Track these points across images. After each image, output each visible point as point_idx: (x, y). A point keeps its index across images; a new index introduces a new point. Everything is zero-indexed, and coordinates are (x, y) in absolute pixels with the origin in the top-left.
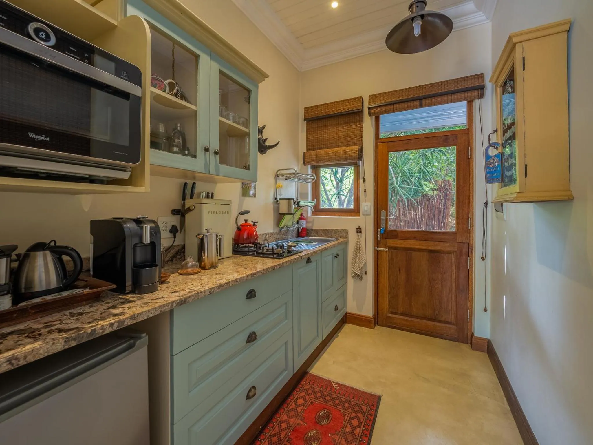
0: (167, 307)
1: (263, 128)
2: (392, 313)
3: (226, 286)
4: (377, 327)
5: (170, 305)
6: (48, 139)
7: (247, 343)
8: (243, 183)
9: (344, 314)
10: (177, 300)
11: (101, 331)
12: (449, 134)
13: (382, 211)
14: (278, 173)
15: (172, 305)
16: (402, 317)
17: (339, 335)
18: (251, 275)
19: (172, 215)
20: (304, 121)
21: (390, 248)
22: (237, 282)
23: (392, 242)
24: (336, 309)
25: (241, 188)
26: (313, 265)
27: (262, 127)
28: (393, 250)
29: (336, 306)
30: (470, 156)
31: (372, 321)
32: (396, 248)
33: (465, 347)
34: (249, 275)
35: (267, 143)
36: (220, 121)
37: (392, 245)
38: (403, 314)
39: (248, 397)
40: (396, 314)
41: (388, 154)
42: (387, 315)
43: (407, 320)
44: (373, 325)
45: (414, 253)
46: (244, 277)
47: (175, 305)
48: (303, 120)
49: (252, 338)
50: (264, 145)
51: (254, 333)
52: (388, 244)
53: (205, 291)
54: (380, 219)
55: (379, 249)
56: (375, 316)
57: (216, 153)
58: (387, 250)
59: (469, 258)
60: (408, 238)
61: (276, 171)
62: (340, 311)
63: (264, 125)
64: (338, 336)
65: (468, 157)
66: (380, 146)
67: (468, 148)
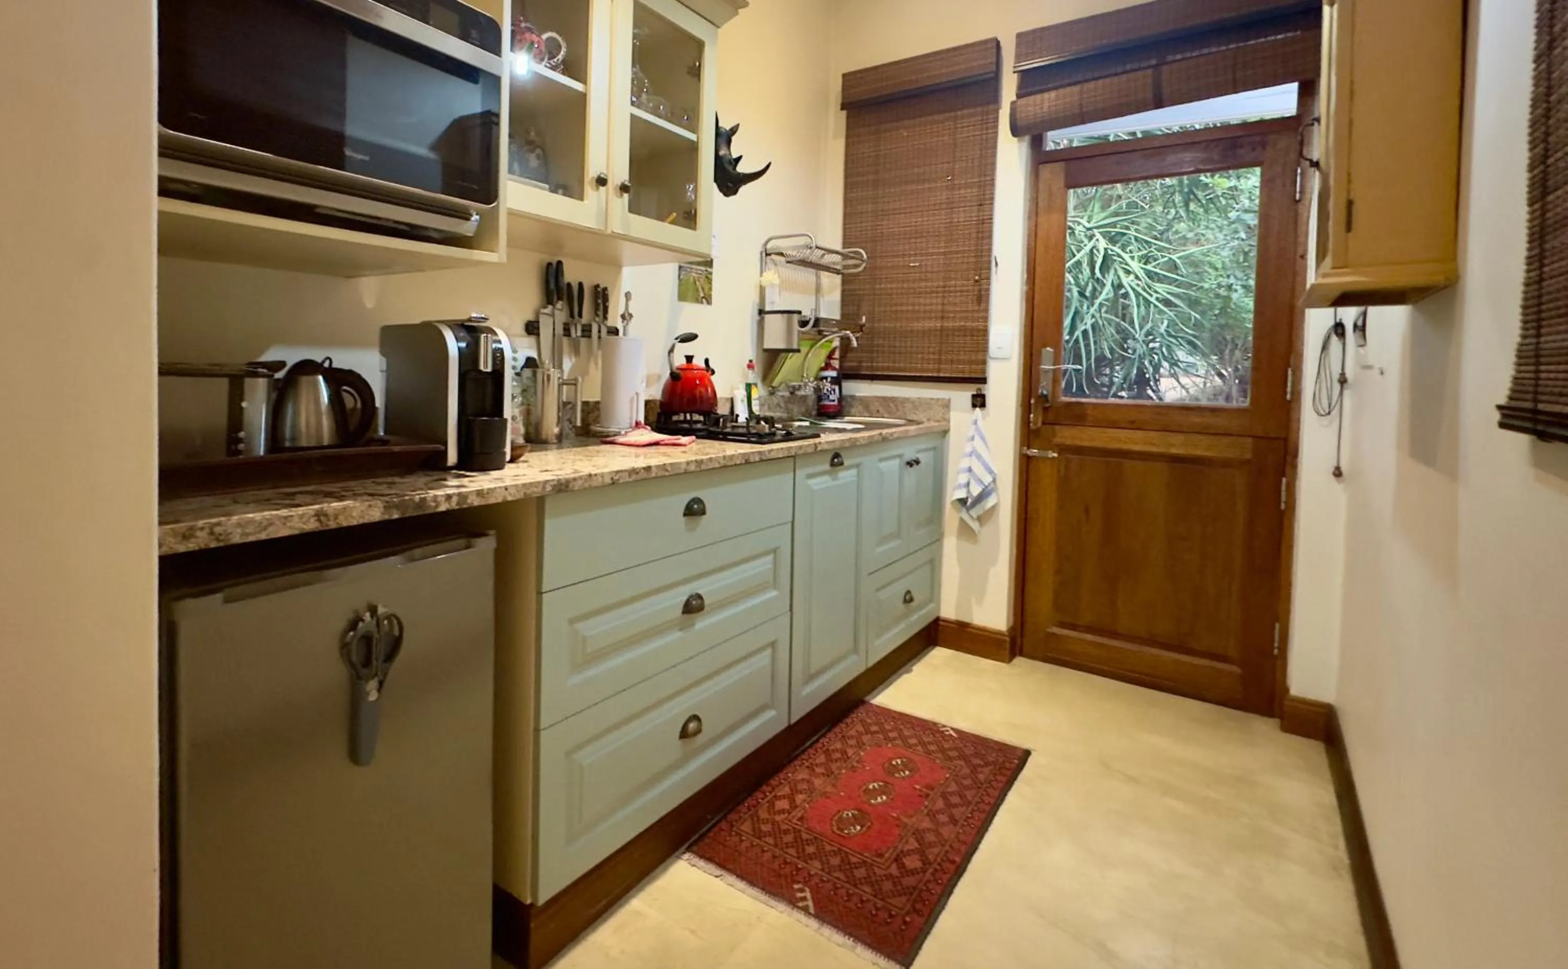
0: (535, 490)
1: (734, 130)
2: (1062, 625)
3: (643, 475)
4: (1019, 660)
5: (541, 487)
6: (367, 158)
7: (683, 613)
8: (680, 267)
9: (931, 619)
10: (553, 480)
11: (433, 504)
12: (1240, 133)
13: (1044, 350)
14: (769, 246)
15: (544, 488)
16: (1089, 637)
17: (914, 668)
18: (694, 464)
19: (526, 334)
20: (842, 109)
21: (1063, 449)
22: (667, 470)
23: (1068, 435)
24: (908, 599)
25: (677, 281)
26: (846, 476)
27: (732, 129)
28: (1070, 456)
29: (908, 592)
30: (1300, 192)
31: (1005, 641)
32: (1079, 450)
33: (1265, 727)
34: (692, 461)
35: (743, 168)
36: (633, 117)
37: (1069, 442)
38: (1089, 629)
39: (684, 734)
40: (1073, 627)
41: (1066, 194)
42: (1049, 630)
43: (1101, 645)
44: (1007, 652)
45: (1128, 464)
46: (680, 464)
47: (549, 488)
48: (839, 107)
49: (693, 606)
50: (732, 171)
51: (699, 597)
52: (1057, 440)
53: (602, 475)
54: (1038, 371)
55: (1034, 452)
56: (1012, 630)
57: (624, 188)
58: (1055, 455)
59: (1284, 480)
60: (1115, 425)
61: (763, 242)
62: (920, 607)
63: (736, 123)
64: (909, 671)
65: (1295, 196)
66: (1046, 171)
67: (1296, 170)
